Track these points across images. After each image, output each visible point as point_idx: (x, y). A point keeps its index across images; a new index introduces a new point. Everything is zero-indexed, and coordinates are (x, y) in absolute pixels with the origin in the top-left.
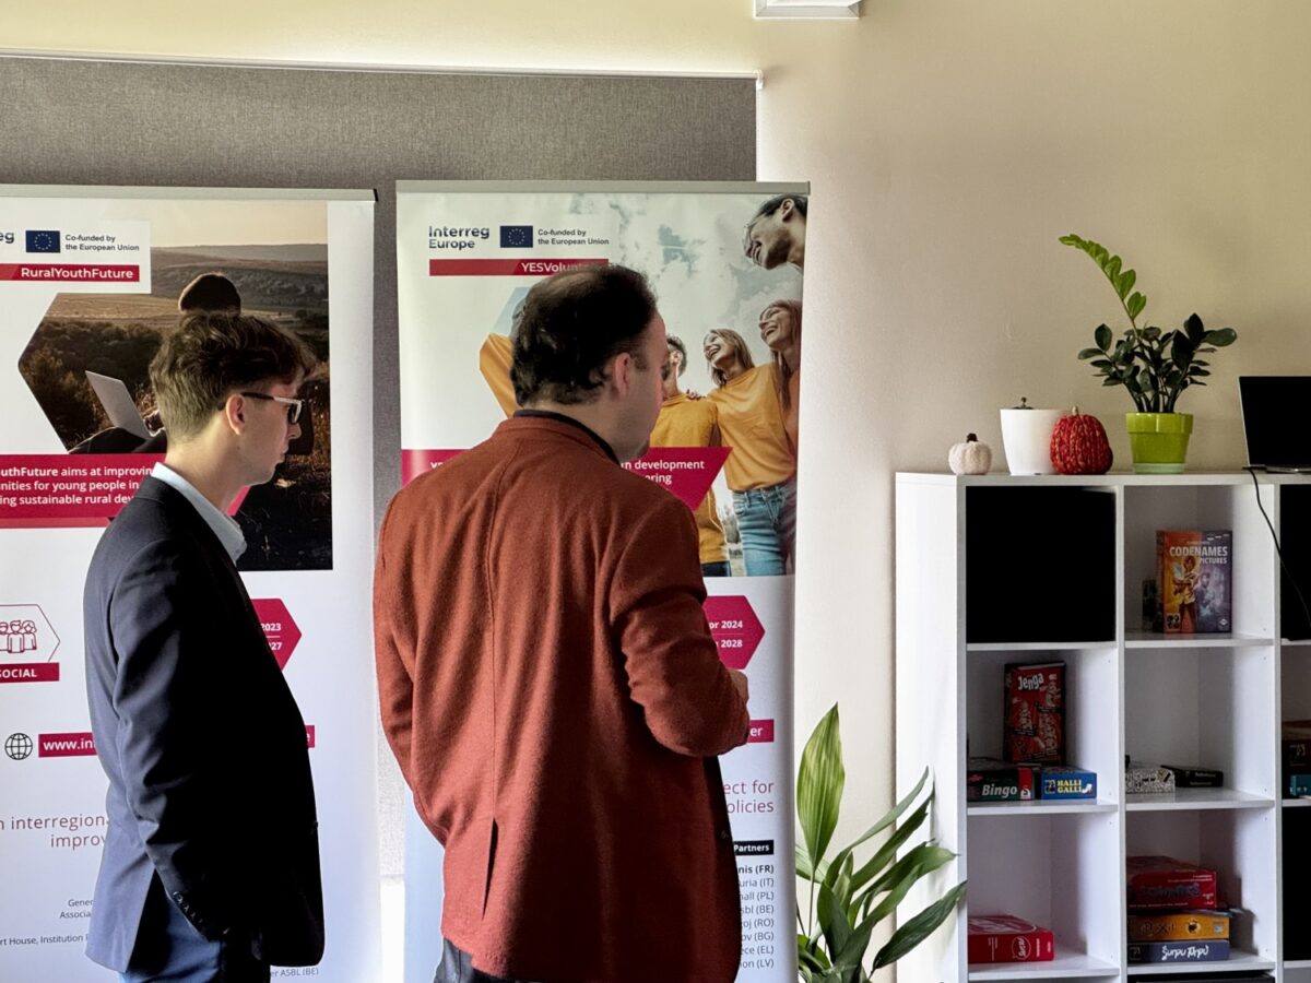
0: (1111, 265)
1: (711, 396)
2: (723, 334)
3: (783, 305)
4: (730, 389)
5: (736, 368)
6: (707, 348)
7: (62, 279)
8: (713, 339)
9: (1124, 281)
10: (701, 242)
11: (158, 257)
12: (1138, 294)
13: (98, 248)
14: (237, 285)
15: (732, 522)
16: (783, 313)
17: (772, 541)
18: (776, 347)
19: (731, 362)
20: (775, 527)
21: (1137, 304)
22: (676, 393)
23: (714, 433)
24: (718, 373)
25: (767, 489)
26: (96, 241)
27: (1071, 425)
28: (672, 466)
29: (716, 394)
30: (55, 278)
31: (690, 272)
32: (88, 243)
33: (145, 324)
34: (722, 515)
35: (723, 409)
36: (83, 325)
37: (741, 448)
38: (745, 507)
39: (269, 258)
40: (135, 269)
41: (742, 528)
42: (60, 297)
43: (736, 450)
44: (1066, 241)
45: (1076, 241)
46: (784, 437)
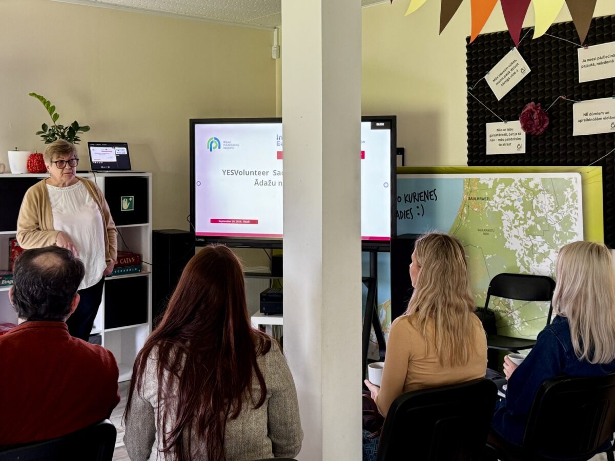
0: (47, 103)
9: (51, 109)
12: (56, 114)
21: (56, 117)
27: (35, 156)
44: (30, 94)
45: (34, 94)
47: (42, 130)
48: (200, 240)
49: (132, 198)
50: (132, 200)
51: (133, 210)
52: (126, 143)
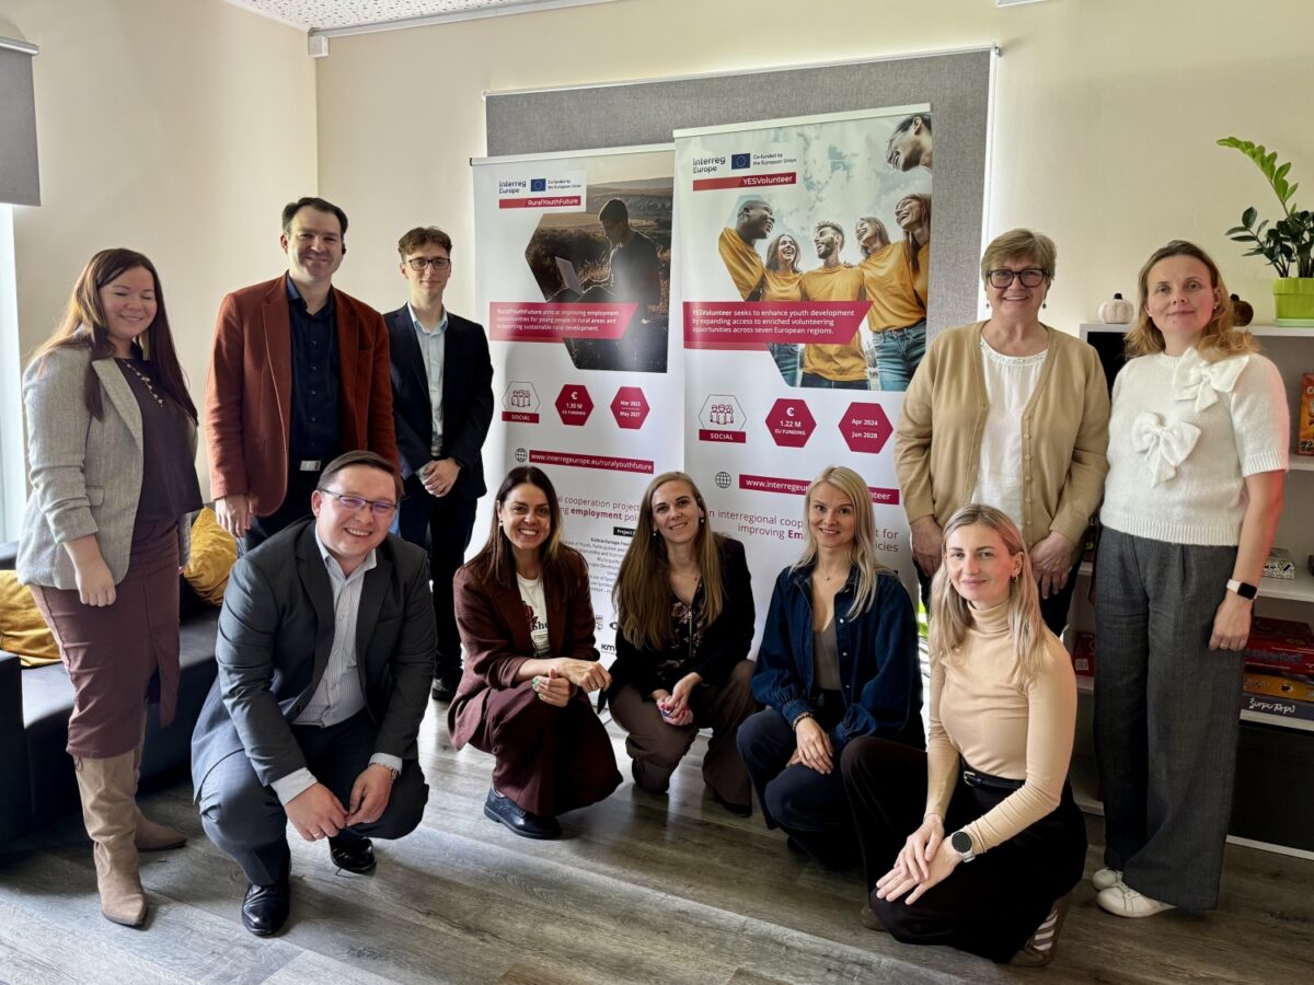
1: (860, 265)
2: (869, 221)
3: (914, 197)
4: (872, 260)
5: (878, 244)
6: (858, 231)
7: (546, 205)
8: (862, 225)
9: (1278, 174)
10: (856, 155)
11: (590, 190)
13: (563, 187)
14: (627, 204)
15: (872, 353)
16: (915, 203)
17: (900, 367)
18: (908, 228)
19: (875, 240)
20: (903, 357)
22: (837, 264)
23: (861, 291)
24: (865, 248)
25: (896, 330)
26: (562, 184)
28: (834, 314)
29: (863, 264)
30: (543, 205)
31: (848, 177)
32: (558, 185)
33: (583, 229)
34: (865, 348)
35: (867, 274)
36: (554, 231)
37: (879, 301)
38: (881, 343)
39: (642, 187)
40: (579, 198)
41: (878, 358)
42: (545, 215)
43: (876, 303)
45: (1233, 142)
46: (913, 293)
47: (1242, 225)
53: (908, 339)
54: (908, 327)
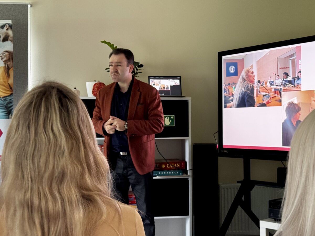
3: (7, 52)
16: (7, 53)
17: (5, 110)
18: (5, 62)
20: (6, 107)
44: (102, 42)
45: (105, 42)
46: (8, 84)
48: (225, 151)
49: (173, 117)
50: (173, 118)
51: (174, 126)
52: (180, 77)
53: (7, 100)
54: (7, 96)
